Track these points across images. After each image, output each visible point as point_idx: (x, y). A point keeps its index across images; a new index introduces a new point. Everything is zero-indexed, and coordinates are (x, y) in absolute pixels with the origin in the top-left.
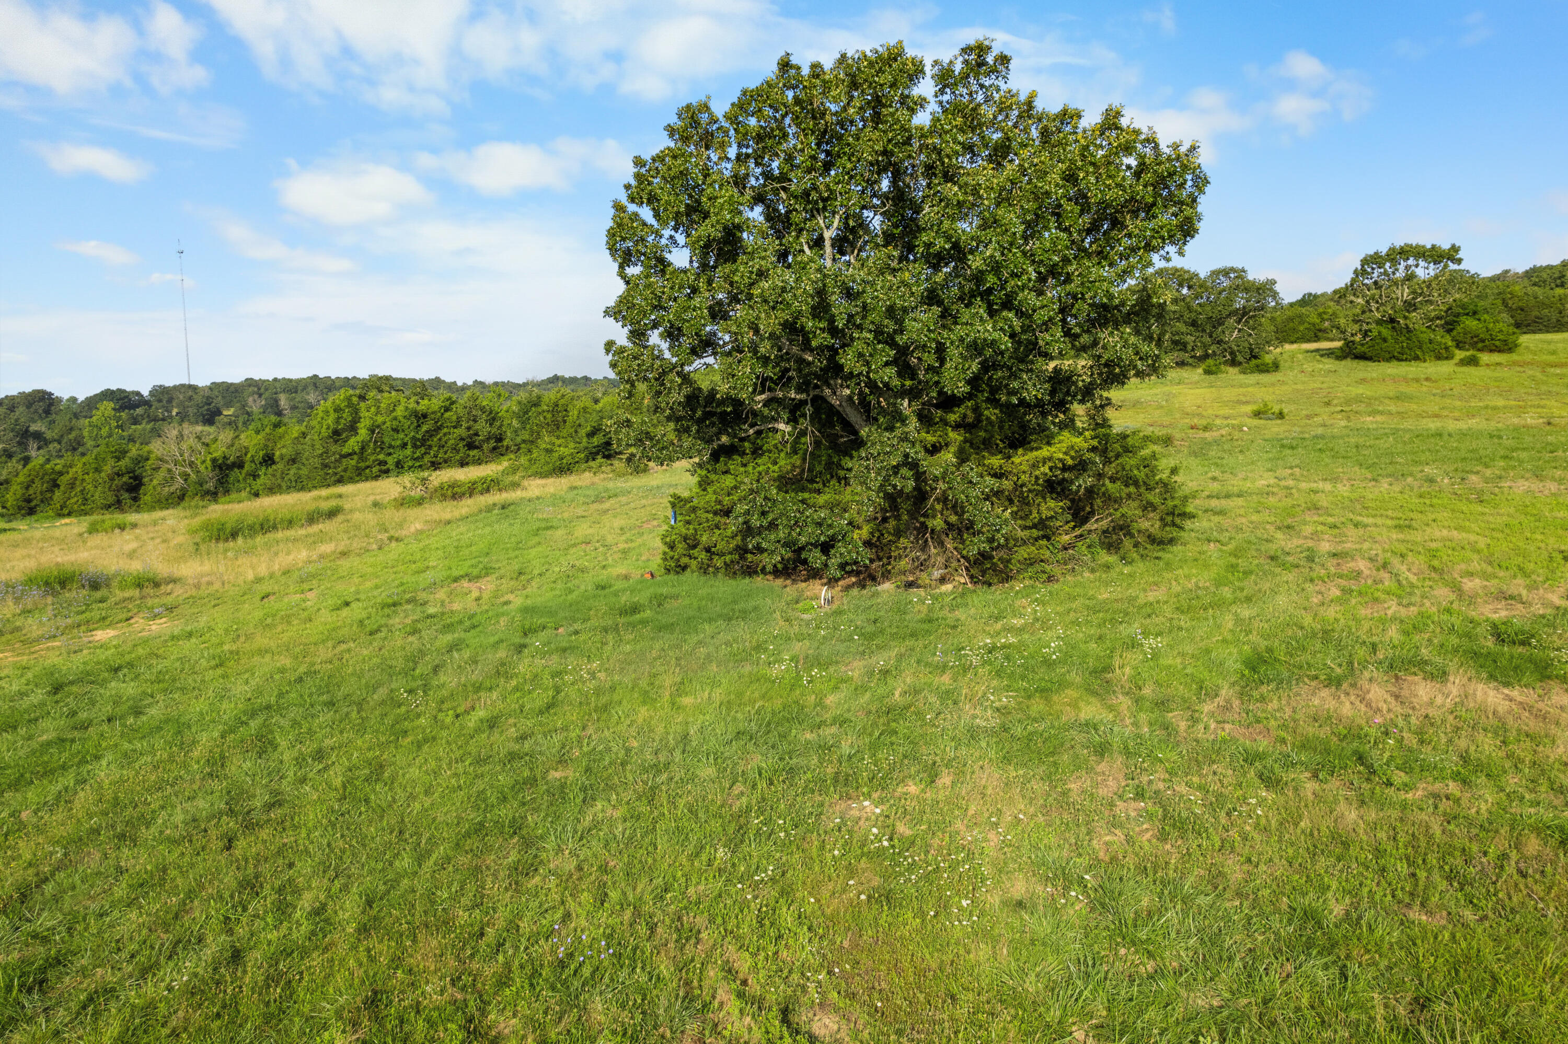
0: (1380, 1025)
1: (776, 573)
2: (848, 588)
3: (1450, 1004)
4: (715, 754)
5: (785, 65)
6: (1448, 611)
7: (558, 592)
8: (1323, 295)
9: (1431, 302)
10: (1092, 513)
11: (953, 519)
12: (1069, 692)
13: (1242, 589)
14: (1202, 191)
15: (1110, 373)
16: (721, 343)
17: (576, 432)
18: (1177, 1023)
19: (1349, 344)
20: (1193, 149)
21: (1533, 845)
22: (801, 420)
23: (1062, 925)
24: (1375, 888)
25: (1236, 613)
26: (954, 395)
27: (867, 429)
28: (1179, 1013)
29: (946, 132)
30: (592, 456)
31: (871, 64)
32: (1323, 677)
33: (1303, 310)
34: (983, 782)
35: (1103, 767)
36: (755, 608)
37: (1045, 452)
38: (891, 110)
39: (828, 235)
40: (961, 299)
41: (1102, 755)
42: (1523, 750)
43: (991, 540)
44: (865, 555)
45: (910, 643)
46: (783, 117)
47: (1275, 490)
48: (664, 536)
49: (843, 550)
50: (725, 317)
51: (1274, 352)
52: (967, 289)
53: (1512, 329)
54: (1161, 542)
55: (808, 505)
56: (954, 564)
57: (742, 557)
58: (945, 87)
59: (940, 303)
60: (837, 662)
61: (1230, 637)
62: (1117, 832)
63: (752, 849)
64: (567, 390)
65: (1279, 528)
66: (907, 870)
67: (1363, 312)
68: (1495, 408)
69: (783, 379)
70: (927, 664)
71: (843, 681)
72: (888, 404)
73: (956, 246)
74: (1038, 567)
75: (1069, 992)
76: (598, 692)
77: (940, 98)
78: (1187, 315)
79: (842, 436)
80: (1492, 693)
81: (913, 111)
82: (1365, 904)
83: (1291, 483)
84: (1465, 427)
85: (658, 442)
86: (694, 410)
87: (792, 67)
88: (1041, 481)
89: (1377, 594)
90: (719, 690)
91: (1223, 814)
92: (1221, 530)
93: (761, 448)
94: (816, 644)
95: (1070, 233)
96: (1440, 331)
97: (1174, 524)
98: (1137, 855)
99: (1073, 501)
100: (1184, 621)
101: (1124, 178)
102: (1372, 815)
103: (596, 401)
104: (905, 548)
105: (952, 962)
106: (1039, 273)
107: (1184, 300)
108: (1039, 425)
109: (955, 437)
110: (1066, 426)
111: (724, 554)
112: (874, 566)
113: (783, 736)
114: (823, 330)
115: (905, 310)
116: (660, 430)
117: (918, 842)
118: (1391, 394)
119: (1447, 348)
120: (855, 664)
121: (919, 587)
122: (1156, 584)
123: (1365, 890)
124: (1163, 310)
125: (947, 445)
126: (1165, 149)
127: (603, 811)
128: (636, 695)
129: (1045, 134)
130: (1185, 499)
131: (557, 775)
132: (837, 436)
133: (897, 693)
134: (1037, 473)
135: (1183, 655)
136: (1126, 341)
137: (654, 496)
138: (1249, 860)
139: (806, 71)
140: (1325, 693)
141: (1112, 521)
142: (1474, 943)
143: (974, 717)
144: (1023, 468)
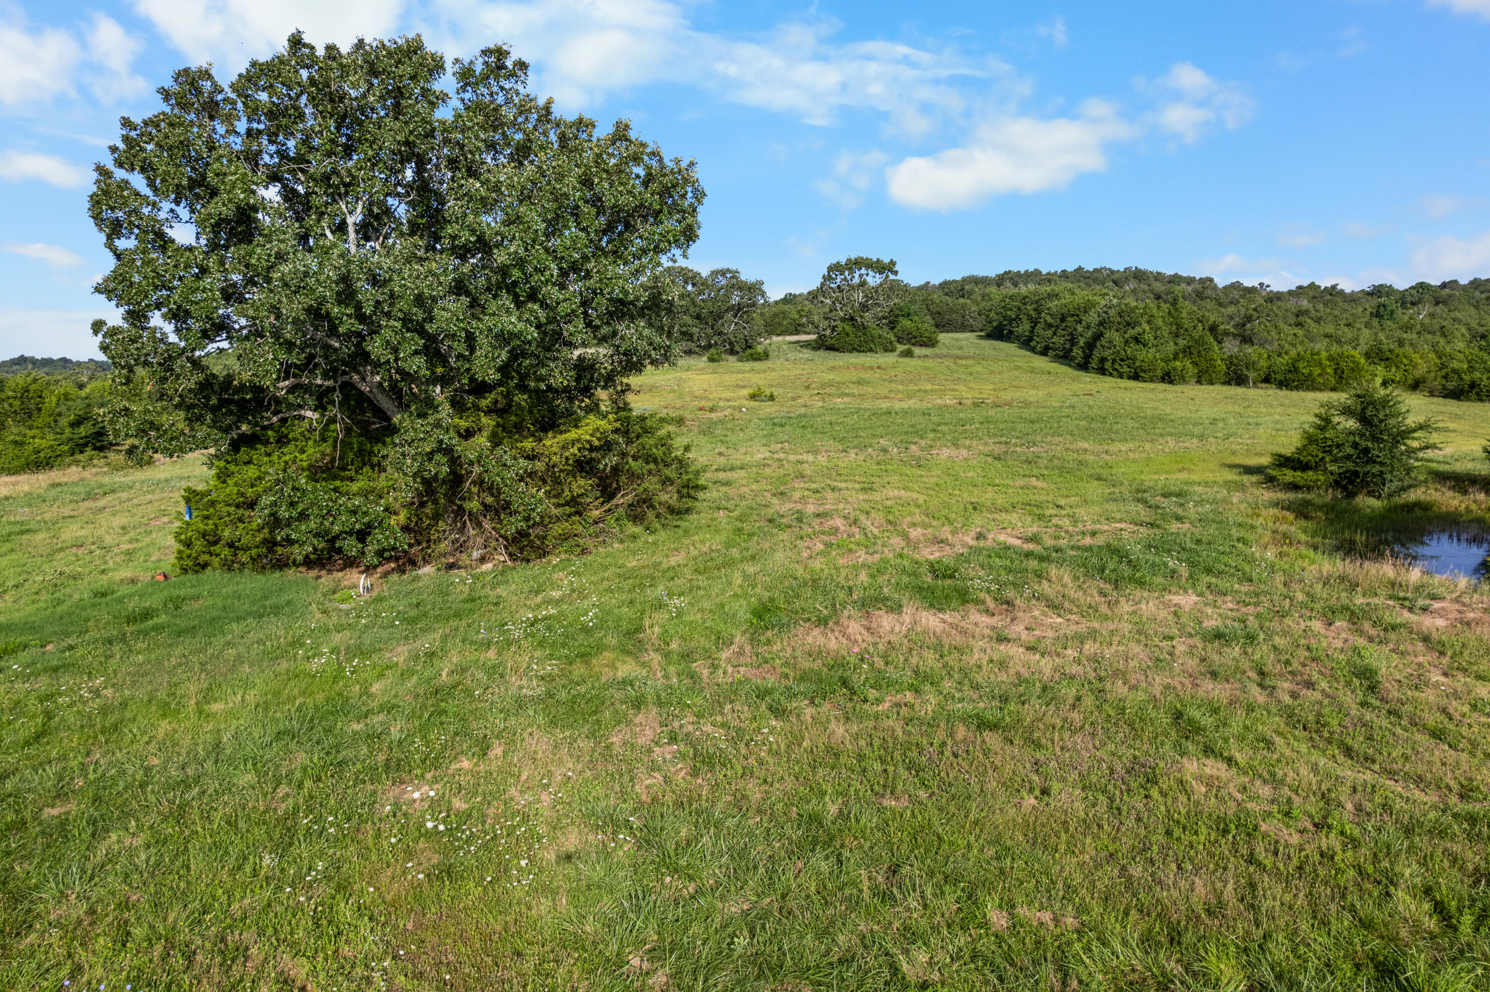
0: (866, 894)
1: (308, 563)
2: (386, 575)
3: (912, 866)
4: (254, 759)
5: (296, 42)
6: (901, 556)
7: (42, 605)
8: (800, 295)
9: (878, 305)
10: (618, 489)
11: (490, 500)
12: (606, 654)
13: (747, 549)
14: (700, 202)
15: (628, 361)
16: (237, 326)
17: (56, 421)
18: (716, 931)
19: (821, 337)
20: (692, 164)
21: (961, 732)
22: (330, 407)
23: (614, 867)
24: (859, 787)
25: (744, 571)
26: (484, 382)
27: (399, 416)
28: (717, 923)
29: (469, 129)
30: (79, 447)
31: (390, 54)
32: (814, 619)
33: (786, 307)
34: (533, 748)
35: (640, 719)
36: (289, 603)
37: (573, 434)
38: (410, 102)
39: (350, 220)
40: (488, 289)
41: (639, 708)
42: (952, 660)
43: (527, 519)
44: (404, 541)
45: (454, 623)
46: (298, 96)
47: (770, 462)
48: (177, 535)
49: (380, 537)
50: (241, 300)
51: (764, 343)
52: (493, 280)
53: (933, 329)
54: (679, 513)
55: (340, 493)
56: (493, 543)
57: (271, 550)
58: (466, 84)
59: (468, 293)
60: (380, 650)
61: (739, 592)
62: (655, 774)
63: (302, 850)
64: (40, 373)
65: (775, 495)
66: (466, 842)
67: (831, 311)
68: (925, 391)
69: (309, 365)
70: (472, 643)
71: (388, 667)
72: (420, 391)
73: (481, 239)
74: (572, 542)
75: (625, 926)
76: (104, 711)
77: (462, 95)
78: (692, 310)
79: (374, 423)
80: (931, 618)
81: (433, 104)
82: (852, 802)
83: (782, 456)
84: (906, 406)
85: (165, 431)
86: (207, 398)
87: (305, 45)
88: (571, 462)
89: (852, 546)
90: (252, 692)
91: (743, 745)
92: (728, 499)
93: (286, 436)
94: (357, 634)
95: (588, 233)
96: (886, 329)
97: (689, 496)
98: (674, 792)
99: (600, 479)
100: (702, 581)
101: (633, 186)
102: (855, 728)
103: (81, 386)
104: (444, 531)
105: (516, 920)
106: (561, 269)
107: (689, 295)
108: (566, 409)
109: (489, 422)
110: (592, 410)
111: (250, 549)
112: (413, 551)
113: (328, 731)
114: (349, 316)
115: (434, 299)
116: (165, 420)
117: (475, 814)
118: (854, 380)
119: (891, 342)
120: (400, 649)
121: (460, 568)
122: (676, 550)
123: (852, 789)
124: (672, 305)
125: (480, 430)
126: (669, 164)
127: (119, 841)
128: (154, 708)
129: (563, 138)
130: (697, 473)
131: (55, 812)
132: (369, 423)
133: (444, 674)
134: (567, 454)
135: (702, 610)
136: (640, 334)
137: (162, 490)
138: (765, 781)
139: (320, 52)
140: (816, 632)
141: (636, 495)
142: (926, 815)
143: (521, 688)
144: (554, 449)
